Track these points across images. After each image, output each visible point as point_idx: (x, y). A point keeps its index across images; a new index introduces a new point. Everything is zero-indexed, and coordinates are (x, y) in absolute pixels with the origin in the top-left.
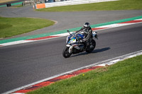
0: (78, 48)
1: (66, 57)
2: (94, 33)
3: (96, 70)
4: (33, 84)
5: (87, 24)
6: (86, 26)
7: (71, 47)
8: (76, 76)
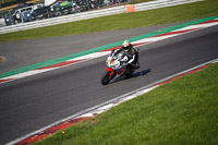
3: (80, 124)
8: (50, 135)
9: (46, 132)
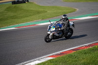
0: (57, 35)
1: (47, 42)
2: (71, 23)
4: (61, 52)
5: (65, 16)
6: (64, 17)
7: (51, 34)
9: (89, 46)
